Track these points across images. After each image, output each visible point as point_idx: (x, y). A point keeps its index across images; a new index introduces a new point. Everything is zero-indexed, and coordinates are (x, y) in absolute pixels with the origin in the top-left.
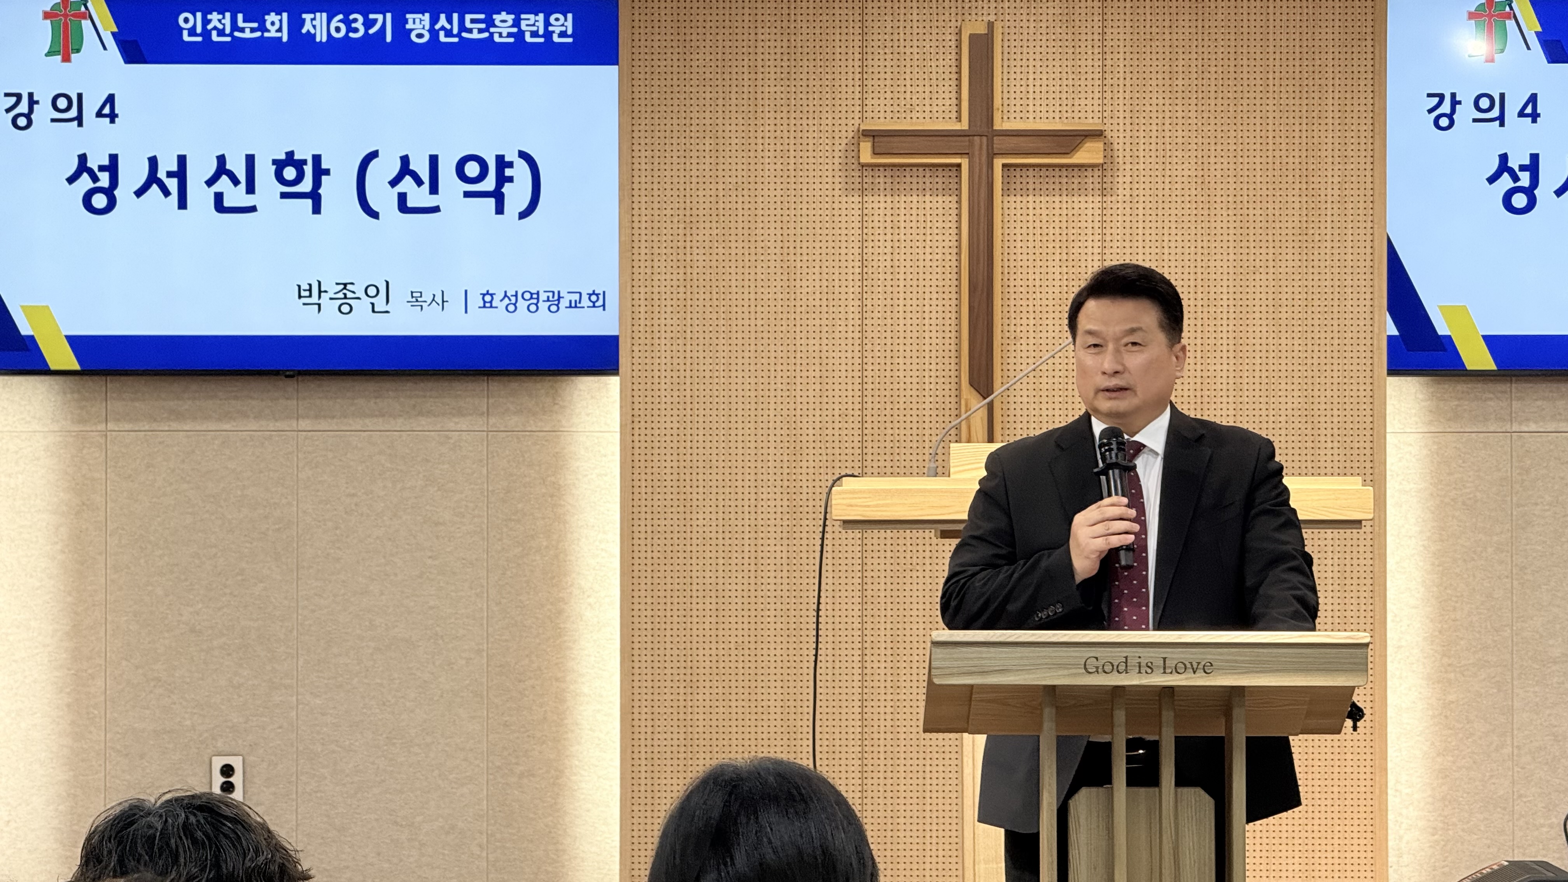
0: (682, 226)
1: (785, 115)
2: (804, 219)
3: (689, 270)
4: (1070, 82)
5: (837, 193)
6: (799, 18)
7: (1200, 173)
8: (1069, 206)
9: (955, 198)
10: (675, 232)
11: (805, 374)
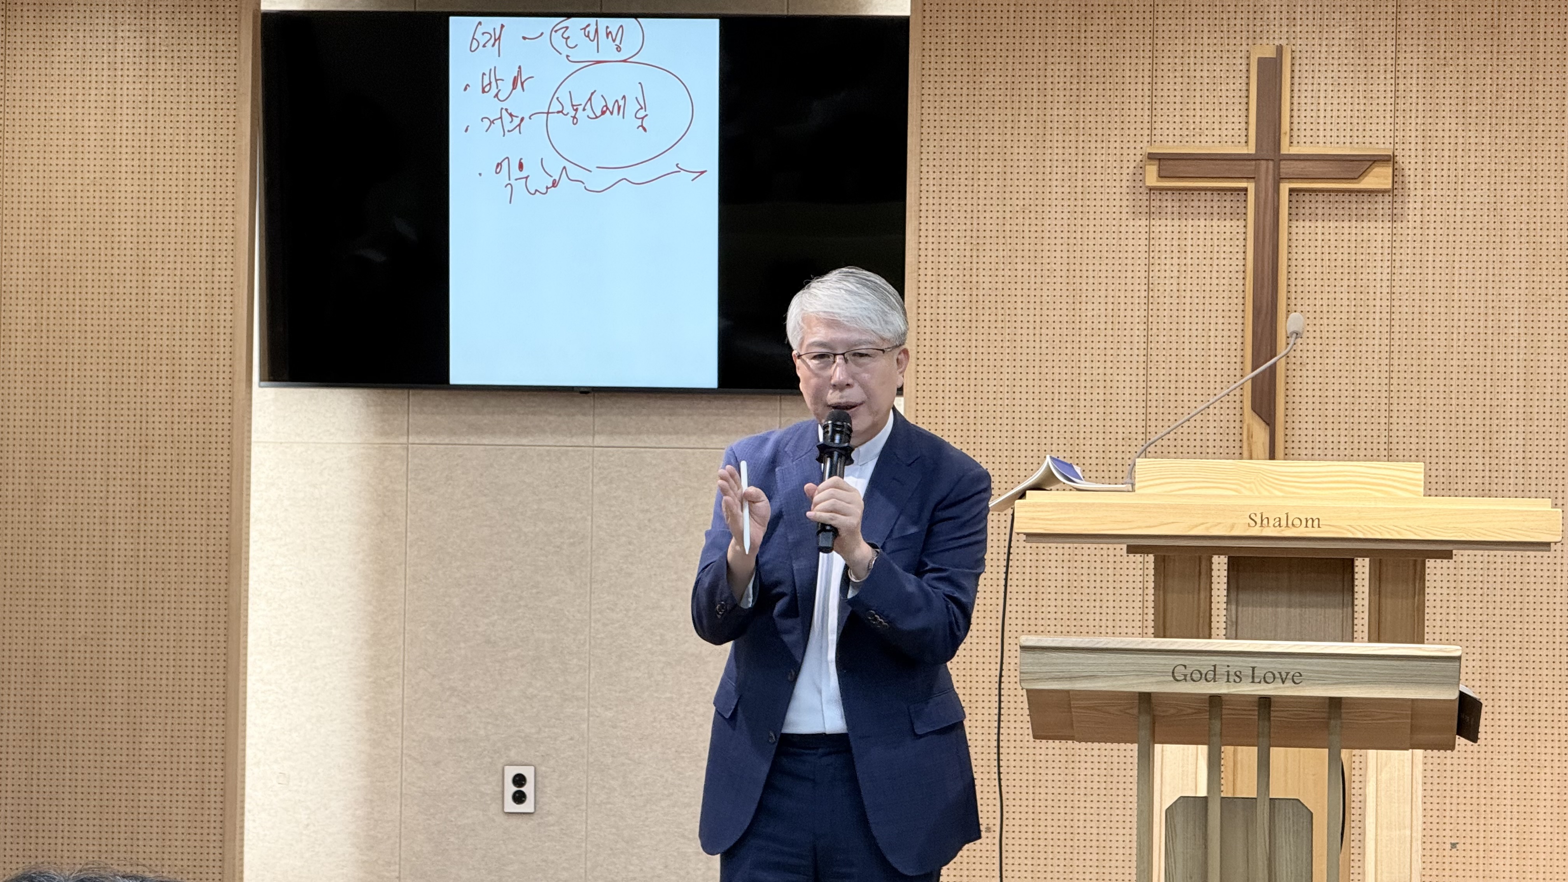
0: (968, 247)
1: (1073, 138)
2: (1091, 242)
3: (974, 293)
4: (1362, 107)
5: (1124, 216)
6: (1089, 41)
7: (1493, 200)
8: (1359, 231)
9: (1241, 223)
10: (962, 253)
11: (1089, 397)
